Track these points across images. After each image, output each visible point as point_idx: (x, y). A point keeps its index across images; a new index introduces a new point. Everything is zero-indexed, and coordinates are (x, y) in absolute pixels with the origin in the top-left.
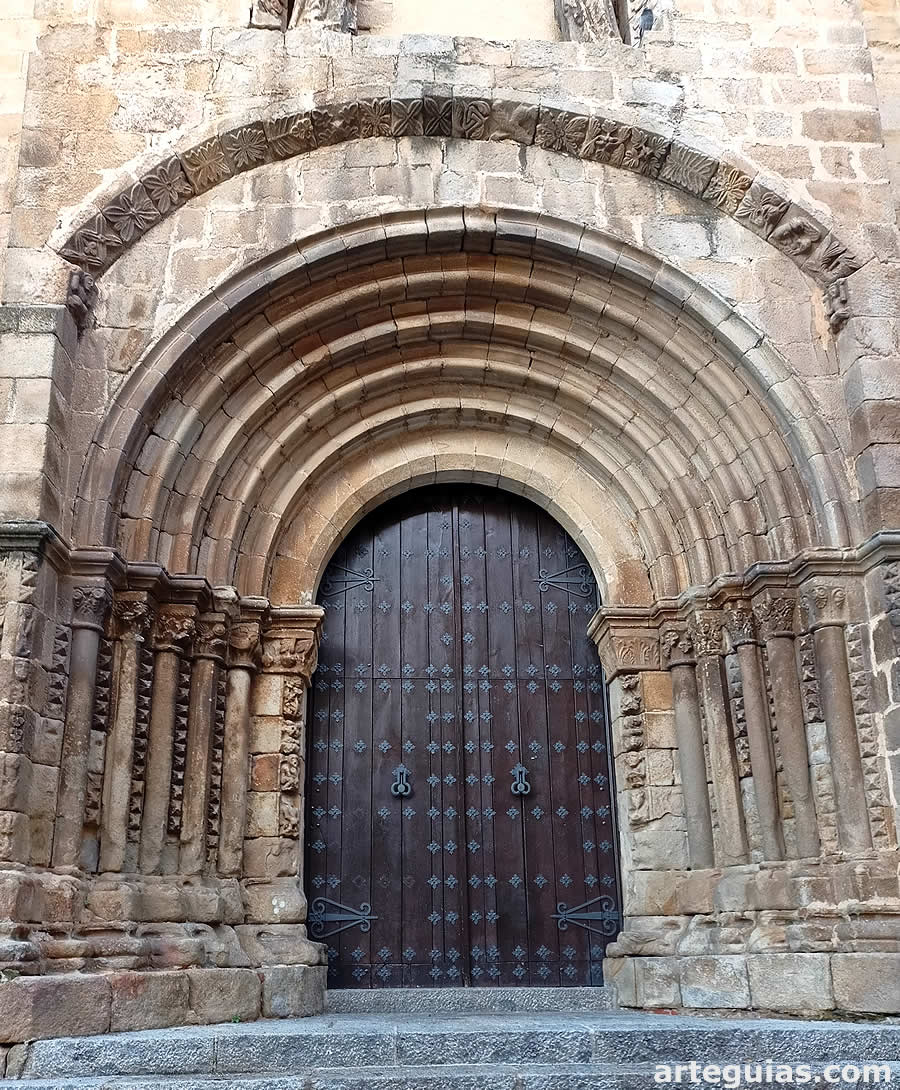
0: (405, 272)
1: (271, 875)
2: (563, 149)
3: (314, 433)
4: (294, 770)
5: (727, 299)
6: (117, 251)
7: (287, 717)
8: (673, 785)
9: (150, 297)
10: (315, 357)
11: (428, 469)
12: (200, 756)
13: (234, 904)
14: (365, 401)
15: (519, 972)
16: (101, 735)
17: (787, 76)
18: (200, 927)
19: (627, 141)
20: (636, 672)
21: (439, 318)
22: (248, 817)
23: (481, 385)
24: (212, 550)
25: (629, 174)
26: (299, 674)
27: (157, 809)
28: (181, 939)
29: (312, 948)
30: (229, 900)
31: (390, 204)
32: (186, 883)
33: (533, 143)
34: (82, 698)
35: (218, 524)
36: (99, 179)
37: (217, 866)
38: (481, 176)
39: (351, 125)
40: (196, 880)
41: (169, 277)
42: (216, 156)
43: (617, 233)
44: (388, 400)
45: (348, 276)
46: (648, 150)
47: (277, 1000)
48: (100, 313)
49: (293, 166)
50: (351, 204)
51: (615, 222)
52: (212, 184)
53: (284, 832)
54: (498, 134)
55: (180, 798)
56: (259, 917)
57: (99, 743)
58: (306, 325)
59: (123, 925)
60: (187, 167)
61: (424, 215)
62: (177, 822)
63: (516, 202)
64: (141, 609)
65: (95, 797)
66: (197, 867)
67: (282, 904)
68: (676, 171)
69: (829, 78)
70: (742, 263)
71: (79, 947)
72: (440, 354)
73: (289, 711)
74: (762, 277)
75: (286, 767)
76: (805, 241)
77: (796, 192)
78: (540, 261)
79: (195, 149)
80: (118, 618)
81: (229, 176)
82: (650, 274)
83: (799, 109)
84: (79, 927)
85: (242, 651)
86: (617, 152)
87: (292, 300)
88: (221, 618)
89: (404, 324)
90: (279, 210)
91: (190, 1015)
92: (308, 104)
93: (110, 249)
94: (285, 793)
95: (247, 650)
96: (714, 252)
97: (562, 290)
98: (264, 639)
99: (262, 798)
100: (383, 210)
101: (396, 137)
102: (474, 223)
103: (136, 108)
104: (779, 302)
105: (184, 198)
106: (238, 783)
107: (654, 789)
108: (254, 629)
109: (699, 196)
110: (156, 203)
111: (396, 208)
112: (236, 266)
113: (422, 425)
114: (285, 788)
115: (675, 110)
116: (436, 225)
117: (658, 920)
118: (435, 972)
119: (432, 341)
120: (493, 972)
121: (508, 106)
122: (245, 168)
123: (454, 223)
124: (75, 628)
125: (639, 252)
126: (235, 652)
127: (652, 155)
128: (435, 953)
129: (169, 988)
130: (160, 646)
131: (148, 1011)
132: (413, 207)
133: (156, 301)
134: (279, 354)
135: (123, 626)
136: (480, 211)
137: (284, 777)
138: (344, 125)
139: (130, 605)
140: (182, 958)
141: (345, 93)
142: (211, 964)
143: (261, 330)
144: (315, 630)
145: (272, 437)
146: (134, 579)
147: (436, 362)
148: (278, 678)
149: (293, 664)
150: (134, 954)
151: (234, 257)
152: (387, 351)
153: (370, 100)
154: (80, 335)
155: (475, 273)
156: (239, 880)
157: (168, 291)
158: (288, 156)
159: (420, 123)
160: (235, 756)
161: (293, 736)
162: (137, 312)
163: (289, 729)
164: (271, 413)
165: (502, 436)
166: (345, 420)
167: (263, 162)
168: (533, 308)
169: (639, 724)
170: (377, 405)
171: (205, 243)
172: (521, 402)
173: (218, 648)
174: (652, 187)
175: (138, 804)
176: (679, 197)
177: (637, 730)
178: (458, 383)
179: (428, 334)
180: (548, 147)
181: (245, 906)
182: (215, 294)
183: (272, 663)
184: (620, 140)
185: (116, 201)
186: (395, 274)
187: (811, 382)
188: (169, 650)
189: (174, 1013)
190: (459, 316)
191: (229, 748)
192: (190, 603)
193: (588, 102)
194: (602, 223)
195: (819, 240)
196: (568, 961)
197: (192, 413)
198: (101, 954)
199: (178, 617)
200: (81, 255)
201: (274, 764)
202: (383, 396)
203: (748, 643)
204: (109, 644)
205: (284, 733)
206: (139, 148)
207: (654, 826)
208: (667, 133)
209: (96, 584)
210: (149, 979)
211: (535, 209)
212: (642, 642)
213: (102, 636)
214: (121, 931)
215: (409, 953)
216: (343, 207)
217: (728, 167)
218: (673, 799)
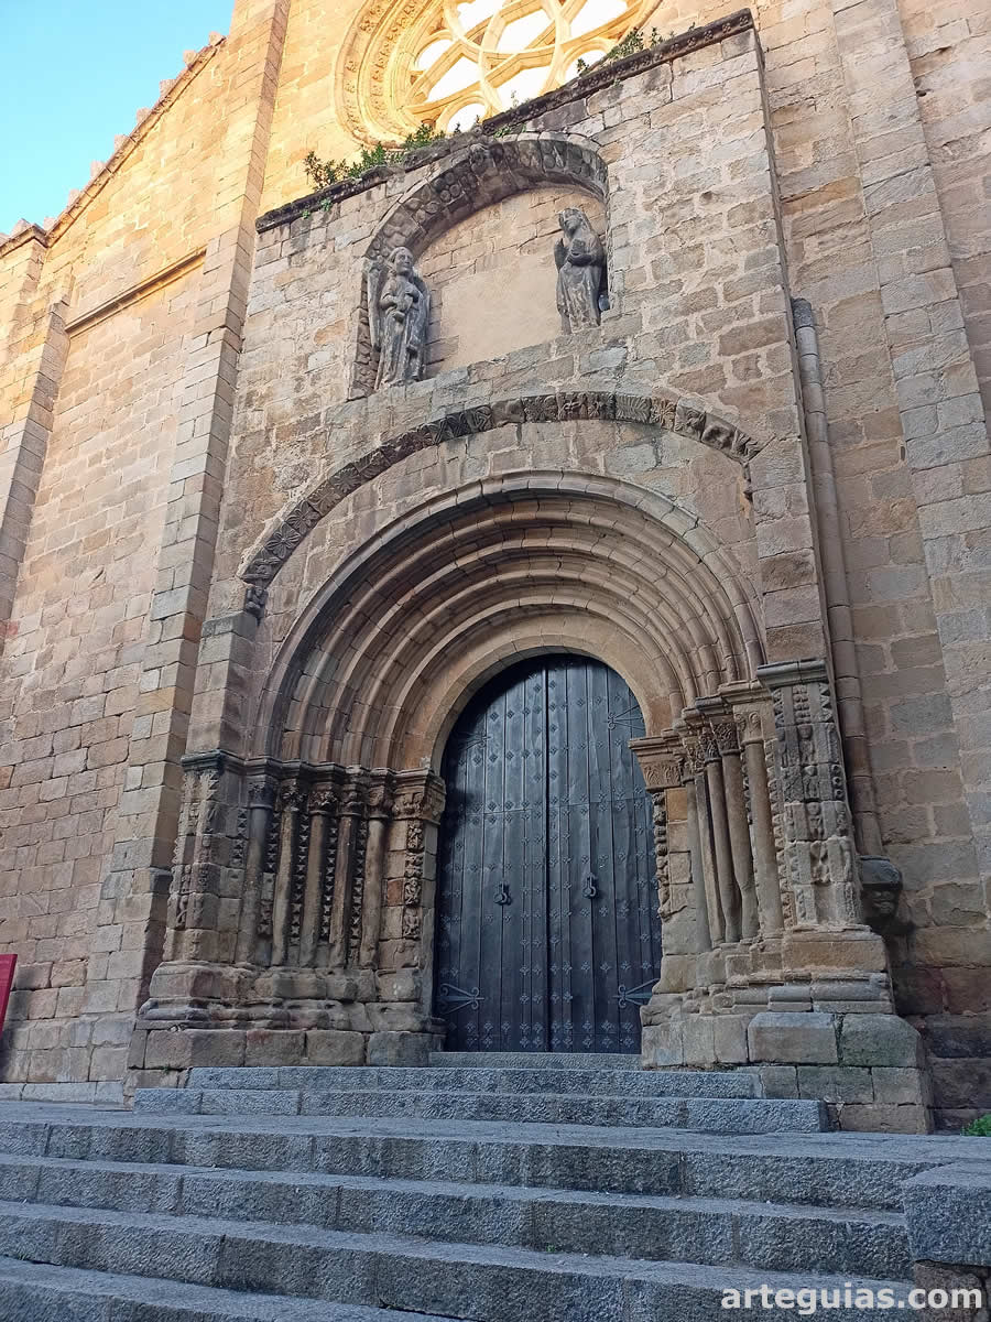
0: (454, 530)
1: (397, 966)
2: (547, 419)
3: (420, 645)
4: (413, 889)
5: (669, 497)
6: (277, 566)
7: (410, 850)
8: (691, 882)
9: (295, 590)
10: (407, 598)
11: (511, 651)
12: (341, 884)
13: (364, 988)
14: (454, 614)
15: (587, 1042)
16: (271, 876)
17: (710, 310)
18: (331, 1002)
19: (585, 403)
20: (662, 790)
21: (484, 553)
22: (382, 925)
23: (534, 586)
24: (351, 739)
25: (595, 421)
26: (417, 818)
27: (310, 922)
28: (310, 1010)
29: (414, 1019)
30: (360, 985)
31: (432, 492)
32: (331, 973)
33: (526, 421)
34: (255, 853)
35: (355, 722)
36: (263, 526)
37: (358, 961)
38: (490, 455)
39: (408, 445)
40: (338, 971)
41: (306, 574)
42: (329, 491)
43: (586, 469)
44: (471, 610)
45: (417, 543)
46: (600, 404)
47: (376, 1055)
48: (269, 607)
49: (376, 484)
50: (409, 499)
51: (584, 461)
52: (330, 508)
53: (405, 935)
54: (501, 423)
55: (329, 914)
56: (384, 998)
57: (270, 881)
58: (395, 580)
59: (268, 1000)
60: (313, 504)
61: (455, 492)
62: (326, 931)
63: (513, 467)
64: (293, 790)
65: (265, 917)
66: (338, 961)
67: (400, 988)
68: (625, 411)
69: (742, 300)
70: (681, 465)
71: (234, 1013)
72: (498, 573)
73: (411, 846)
74: (697, 473)
75: (408, 887)
76: (721, 439)
77: (710, 404)
78: (543, 499)
79: (315, 492)
80: (281, 797)
81: (340, 500)
82: (612, 492)
83: (716, 335)
84: (243, 1001)
85: (374, 807)
86: (582, 411)
87: (383, 568)
88: (352, 787)
89: (461, 563)
90: (368, 515)
91: (304, 1059)
92: (378, 444)
93: (274, 566)
94: (409, 906)
95: (377, 806)
96: (659, 462)
97: (558, 515)
98: (394, 797)
99: (393, 911)
100: (428, 497)
101: (437, 444)
102: (488, 489)
103: (284, 474)
104: (710, 489)
105: (314, 522)
106: (372, 901)
107: (674, 886)
108: (380, 791)
109: (646, 423)
110: (297, 530)
111: (437, 493)
112: (343, 557)
113: (501, 621)
114: (407, 902)
115: (618, 368)
116: (463, 497)
117: (671, 996)
118: (524, 1042)
119: (488, 567)
120: (567, 1041)
121: (501, 405)
122: (350, 492)
123: (474, 493)
124: (252, 809)
125: (603, 477)
126: (371, 809)
127: (605, 405)
128: (524, 1027)
129: (287, 1041)
130: (312, 812)
131: (272, 1056)
132: (447, 490)
133: (299, 592)
134: (384, 602)
135: (285, 803)
136: (491, 479)
137: (407, 895)
138: (403, 448)
139: (287, 789)
140: (308, 1023)
141: (399, 430)
142: (333, 1028)
143: (367, 590)
144: (425, 785)
145: (389, 655)
146: (288, 772)
147: (493, 580)
148: (403, 822)
149: (413, 811)
150: (268, 1018)
151: (341, 552)
152: (459, 581)
153: (414, 429)
154: (259, 623)
155: (499, 519)
156: (374, 971)
157: (305, 583)
158: (374, 477)
159: (450, 432)
160: (371, 881)
161: (414, 864)
162: (288, 602)
163: (410, 859)
164: (386, 641)
165: (562, 617)
166: (443, 630)
167: (360, 485)
168: (548, 529)
169: (664, 833)
170: (463, 616)
171: (326, 547)
172: (566, 591)
173: (352, 807)
174: (612, 426)
175: (296, 919)
176: (632, 427)
177: (663, 838)
178: (518, 588)
179: (486, 562)
180: (537, 420)
181: (378, 989)
182: (332, 579)
183: (399, 813)
184: (580, 403)
185: (272, 538)
186: (446, 534)
187: (735, 547)
188: (318, 814)
189: (291, 1058)
190: (497, 548)
191: (367, 877)
192: (328, 780)
193: (554, 384)
194: (574, 464)
195: (732, 435)
196: (626, 1034)
197: (326, 655)
198: (251, 1019)
199: (323, 791)
200: (256, 575)
201: (400, 885)
202: (466, 609)
203: (711, 762)
204: (276, 815)
205: (408, 862)
206: (285, 500)
207: (675, 917)
208: (611, 389)
209: (260, 779)
210: (274, 1034)
211: (527, 468)
212: (662, 765)
213: (270, 812)
214: (268, 1004)
215: (506, 1026)
216: (405, 502)
217: (658, 400)
218: (690, 894)
